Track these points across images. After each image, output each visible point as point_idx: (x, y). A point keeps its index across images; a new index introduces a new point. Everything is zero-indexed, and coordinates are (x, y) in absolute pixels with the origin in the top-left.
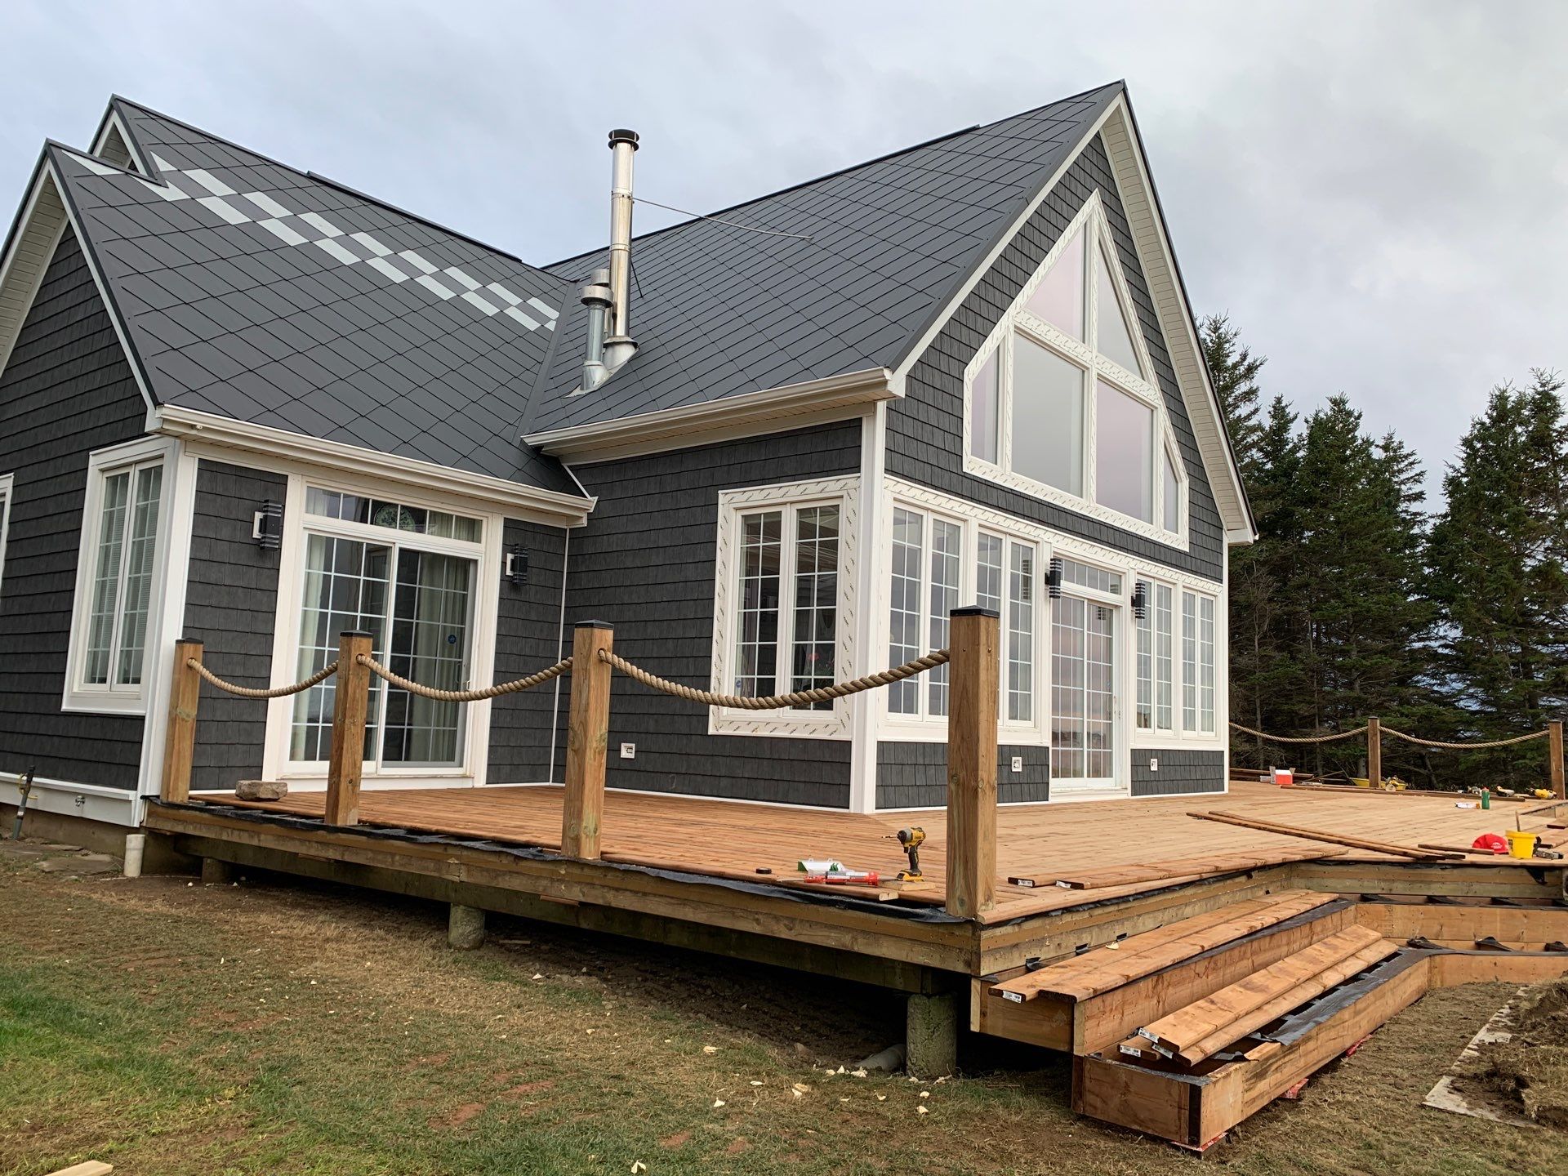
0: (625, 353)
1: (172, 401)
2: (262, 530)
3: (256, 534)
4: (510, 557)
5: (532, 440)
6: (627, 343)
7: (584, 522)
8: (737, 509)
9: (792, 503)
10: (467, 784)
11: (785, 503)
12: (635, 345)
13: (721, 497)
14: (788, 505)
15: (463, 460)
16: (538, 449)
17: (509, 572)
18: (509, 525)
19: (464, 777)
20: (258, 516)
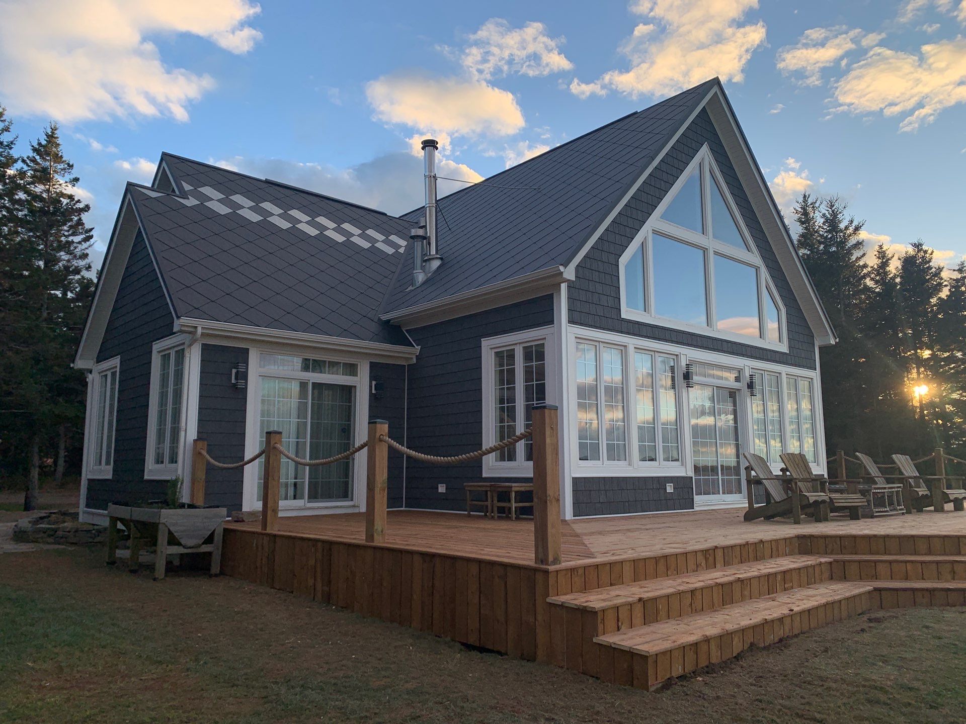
0: (436, 264)
1: (186, 315)
2: (236, 378)
3: (233, 381)
4: (374, 383)
5: (385, 317)
6: (437, 258)
7: (414, 361)
8: (491, 349)
9: (520, 343)
10: (356, 511)
11: (516, 344)
12: (441, 259)
13: (483, 343)
14: (518, 345)
15: (345, 333)
16: (388, 321)
17: (374, 391)
18: (373, 366)
19: (354, 506)
20: (234, 371)
